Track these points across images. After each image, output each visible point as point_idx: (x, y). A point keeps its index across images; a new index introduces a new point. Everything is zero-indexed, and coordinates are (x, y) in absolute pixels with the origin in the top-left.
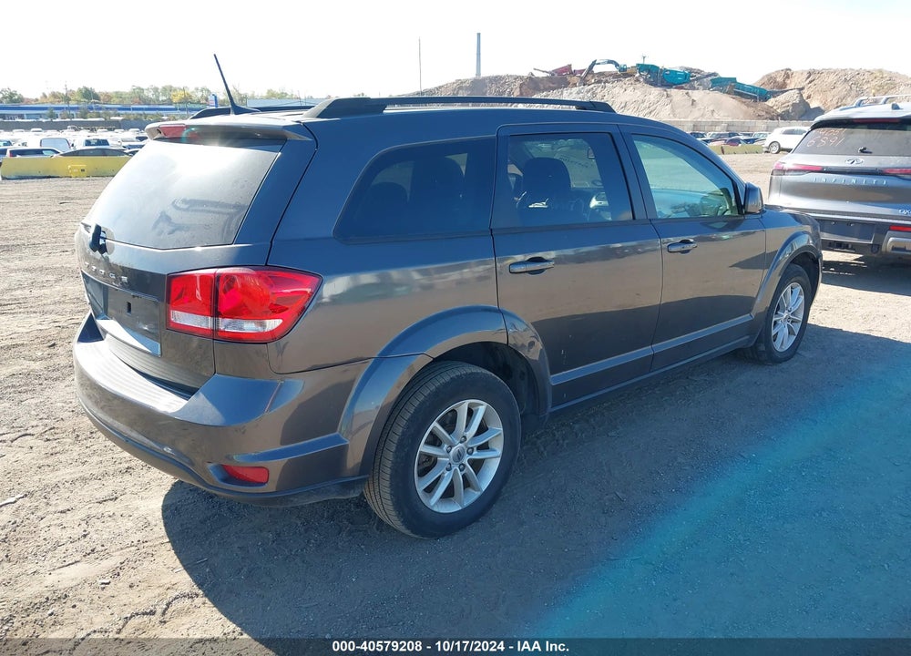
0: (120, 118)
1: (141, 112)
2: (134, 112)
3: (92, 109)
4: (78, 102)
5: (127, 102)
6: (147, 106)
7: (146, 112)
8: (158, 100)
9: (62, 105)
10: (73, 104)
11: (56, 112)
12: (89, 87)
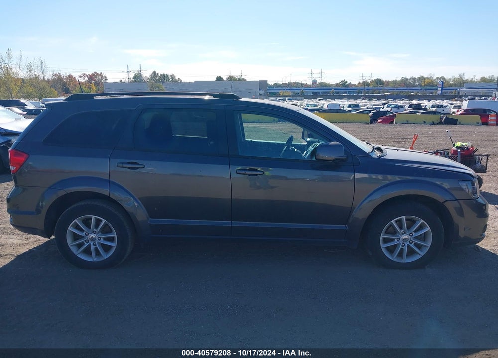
0: (389, 94)
1: (401, 91)
2: (398, 91)
3: (377, 89)
4: (373, 86)
5: (397, 86)
6: (406, 88)
7: (403, 91)
8: (414, 84)
9: (366, 87)
10: (370, 87)
11: (361, 91)
12: (380, 78)
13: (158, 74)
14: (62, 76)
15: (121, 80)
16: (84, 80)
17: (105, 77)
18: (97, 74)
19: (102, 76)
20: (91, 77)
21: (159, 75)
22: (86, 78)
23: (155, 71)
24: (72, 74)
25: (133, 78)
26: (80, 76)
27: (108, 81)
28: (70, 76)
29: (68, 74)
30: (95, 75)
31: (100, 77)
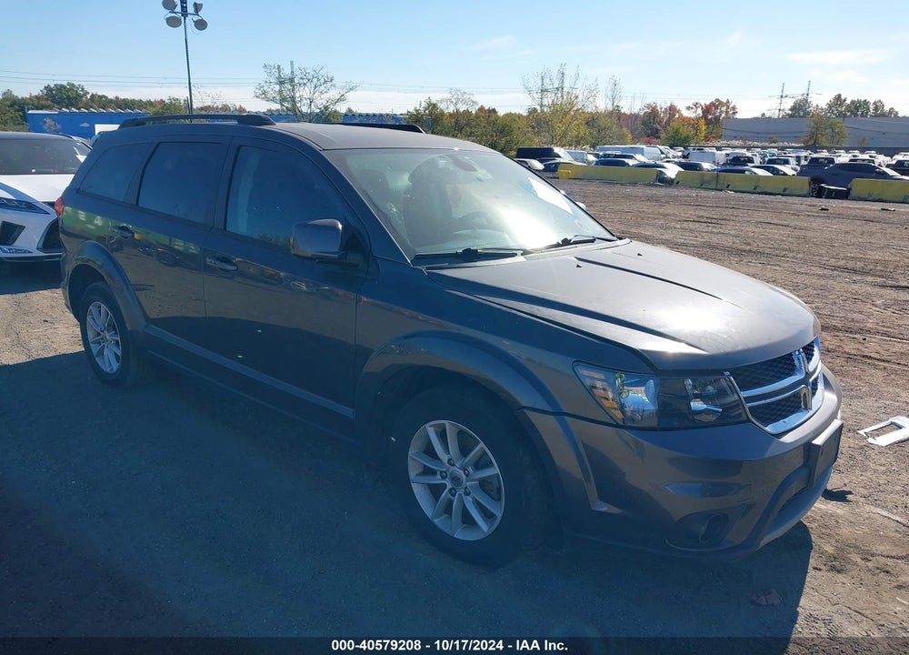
13: (845, 100)
14: (658, 108)
15: (764, 115)
16: (694, 115)
17: (734, 108)
18: (721, 103)
19: (728, 107)
20: (707, 110)
21: (848, 102)
22: (700, 111)
23: (839, 96)
24: (675, 104)
25: (791, 110)
26: (688, 108)
27: (738, 116)
28: (672, 110)
29: (669, 105)
30: (716, 104)
31: (724, 109)
